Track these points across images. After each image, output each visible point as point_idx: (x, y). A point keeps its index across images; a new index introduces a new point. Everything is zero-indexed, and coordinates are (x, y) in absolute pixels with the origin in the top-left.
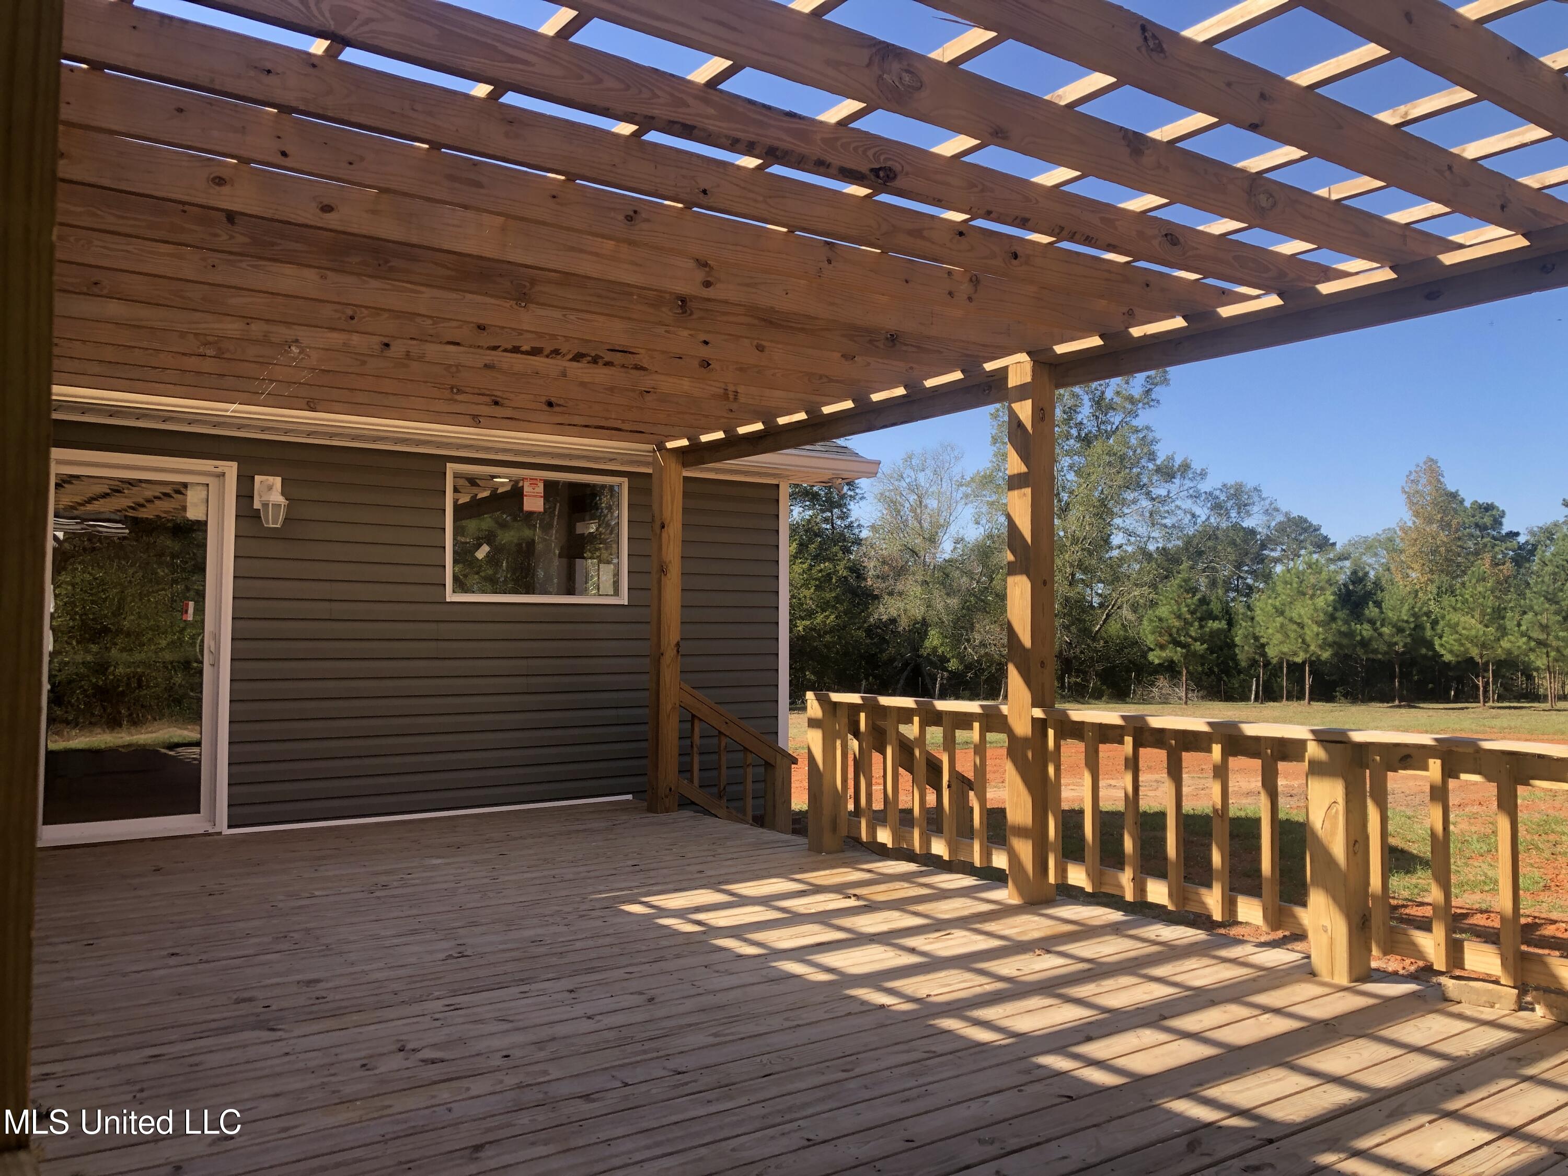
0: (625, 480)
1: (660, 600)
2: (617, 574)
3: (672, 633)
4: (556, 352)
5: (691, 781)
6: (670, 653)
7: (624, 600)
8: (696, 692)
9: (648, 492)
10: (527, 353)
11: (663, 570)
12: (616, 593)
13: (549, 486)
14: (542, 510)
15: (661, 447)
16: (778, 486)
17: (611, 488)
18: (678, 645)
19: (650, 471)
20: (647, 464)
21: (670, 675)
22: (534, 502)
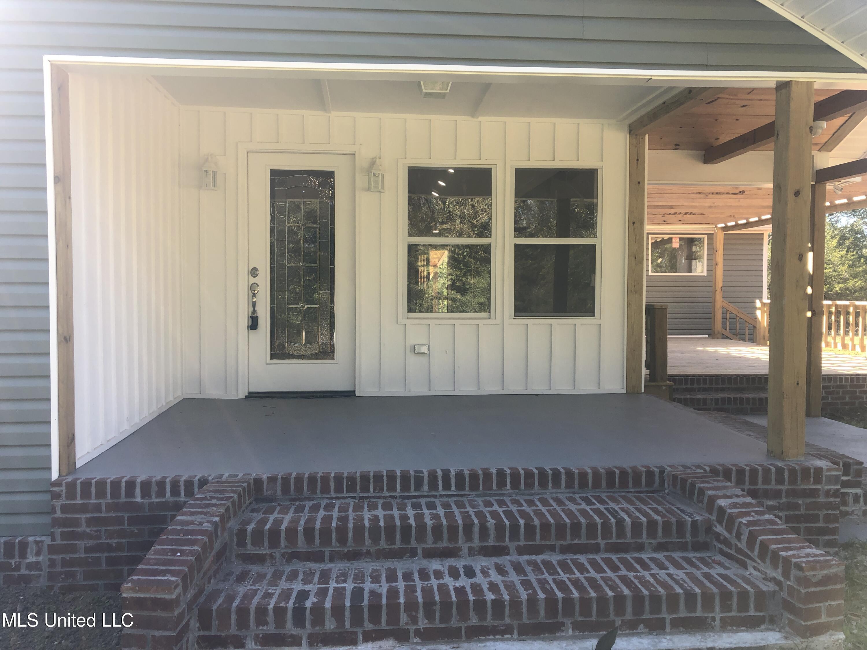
0: (706, 236)
1: (715, 274)
2: (703, 265)
3: (720, 283)
4: (680, 213)
5: (726, 329)
6: (719, 290)
7: (705, 274)
8: (730, 304)
9: (712, 239)
10: (673, 214)
11: (717, 265)
12: (703, 272)
13: (680, 239)
14: (678, 247)
15: (716, 227)
16: (763, 234)
17: (700, 239)
18: (722, 288)
19: (713, 232)
20: (713, 230)
21: (719, 296)
22: (676, 244)
